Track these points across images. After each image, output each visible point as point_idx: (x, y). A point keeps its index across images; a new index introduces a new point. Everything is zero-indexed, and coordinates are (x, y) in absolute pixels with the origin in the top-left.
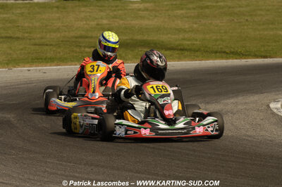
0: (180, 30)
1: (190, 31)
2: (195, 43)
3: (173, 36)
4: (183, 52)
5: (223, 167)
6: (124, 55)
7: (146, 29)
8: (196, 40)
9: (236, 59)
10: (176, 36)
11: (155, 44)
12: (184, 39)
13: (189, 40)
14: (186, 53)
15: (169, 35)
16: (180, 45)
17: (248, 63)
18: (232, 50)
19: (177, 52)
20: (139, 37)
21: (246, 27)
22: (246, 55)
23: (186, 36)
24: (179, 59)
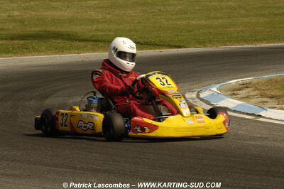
0: (93, 21)
1: (103, 22)
2: (109, 33)
3: (87, 27)
4: (97, 43)
5: (141, 158)
6: (37, 47)
7: (59, 20)
8: (110, 31)
9: (151, 49)
10: (90, 27)
11: (69, 35)
12: (98, 30)
13: (103, 31)
14: (100, 44)
15: (83, 26)
16: (94, 36)
17: (162, 53)
18: (146, 40)
19: (91, 43)
20: (51, 28)
21: (159, 17)
22: (160, 45)
23: (100, 27)
24: (93, 50)
